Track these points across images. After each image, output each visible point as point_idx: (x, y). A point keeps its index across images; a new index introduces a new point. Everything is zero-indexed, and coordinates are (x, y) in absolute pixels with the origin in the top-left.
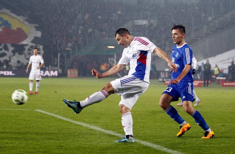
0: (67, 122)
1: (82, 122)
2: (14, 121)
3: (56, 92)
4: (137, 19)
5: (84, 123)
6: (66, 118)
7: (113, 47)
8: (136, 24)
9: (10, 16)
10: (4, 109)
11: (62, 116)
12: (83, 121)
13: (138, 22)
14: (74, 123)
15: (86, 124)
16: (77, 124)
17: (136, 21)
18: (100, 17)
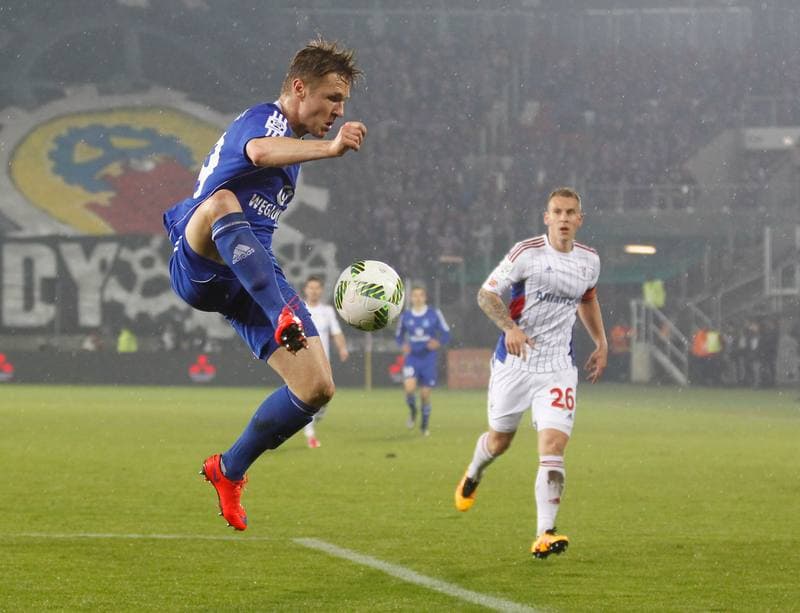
0: (436, 594)
1: (501, 597)
2: (198, 590)
3: (392, 456)
4: (754, 124)
5: (510, 599)
6: (430, 575)
7: (649, 250)
8: (750, 145)
9: (186, 116)
10: (154, 535)
11: (415, 570)
12: (504, 590)
13: (759, 139)
14: (464, 601)
15: (518, 605)
16: (480, 605)
17: (751, 132)
18: (589, 115)
